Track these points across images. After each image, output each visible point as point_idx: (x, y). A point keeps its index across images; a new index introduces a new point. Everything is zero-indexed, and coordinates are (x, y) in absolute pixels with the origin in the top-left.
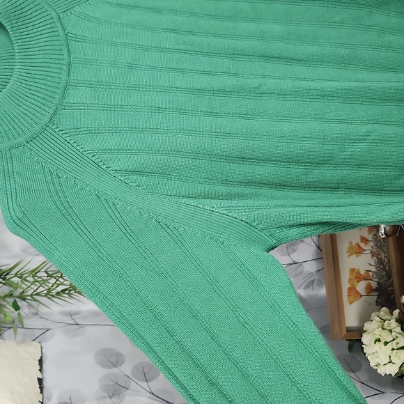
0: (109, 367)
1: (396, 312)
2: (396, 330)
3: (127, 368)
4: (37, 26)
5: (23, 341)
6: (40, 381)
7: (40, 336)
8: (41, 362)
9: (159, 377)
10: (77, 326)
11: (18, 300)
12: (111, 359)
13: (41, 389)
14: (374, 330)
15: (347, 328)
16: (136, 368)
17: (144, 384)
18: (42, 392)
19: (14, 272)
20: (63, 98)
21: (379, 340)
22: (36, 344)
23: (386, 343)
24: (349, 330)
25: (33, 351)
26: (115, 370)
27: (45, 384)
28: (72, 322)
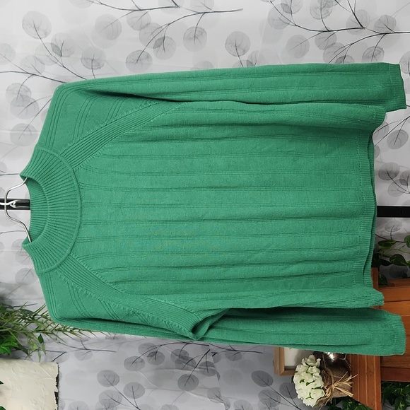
0: (107, 385)
1: (319, 360)
2: (316, 374)
3: (120, 387)
4: (60, 180)
5: (45, 362)
6: (57, 394)
7: (58, 358)
8: (57, 379)
9: (145, 395)
10: (85, 351)
11: (43, 335)
12: (110, 378)
13: (57, 400)
14: (302, 372)
15: (285, 367)
16: (127, 386)
17: (132, 400)
18: (57, 403)
19: (40, 314)
20: (78, 235)
21: (303, 381)
22: (54, 364)
23: (308, 384)
24: (287, 369)
25: (51, 370)
26: (111, 388)
27: (60, 396)
28: (82, 347)
